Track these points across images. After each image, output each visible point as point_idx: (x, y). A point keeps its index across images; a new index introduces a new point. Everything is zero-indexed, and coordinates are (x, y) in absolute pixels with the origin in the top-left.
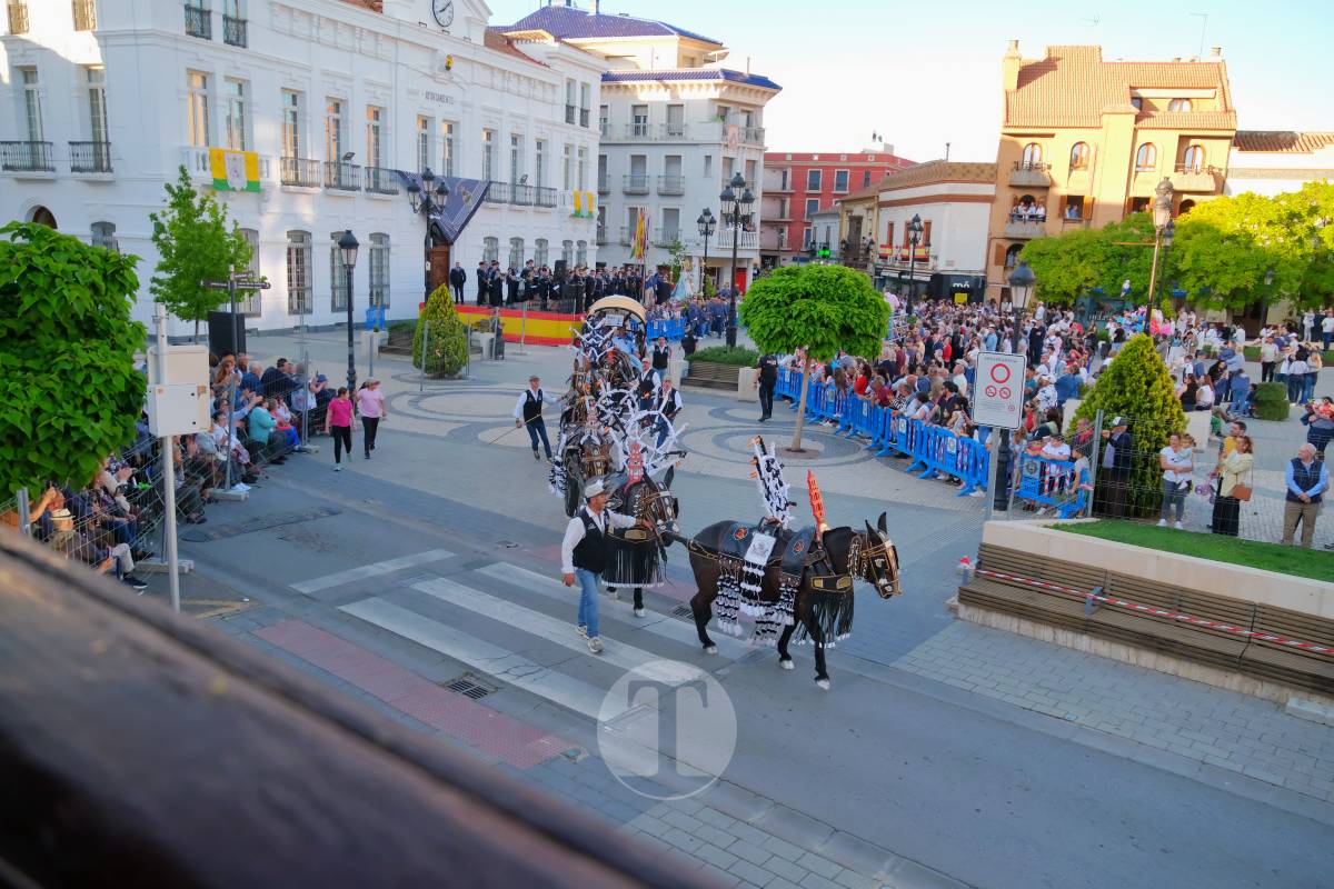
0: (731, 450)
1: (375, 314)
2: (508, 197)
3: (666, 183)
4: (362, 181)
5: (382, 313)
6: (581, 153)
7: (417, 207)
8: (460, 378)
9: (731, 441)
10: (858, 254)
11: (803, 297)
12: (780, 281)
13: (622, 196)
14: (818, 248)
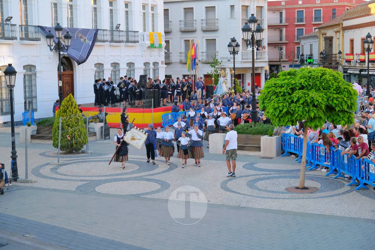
0: (260, 190)
1: (28, 115)
2: (108, 38)
3: (207, 24)
4: (18, 35)
5: (32, 115)
6: (152, 8)
7: (52, 48)
8: (83, 152)
9: (259, 184)
10: (332, 61)
11: (300, 89)
12: (284, 80)
13: (180, 33)
14: (305, 58)
